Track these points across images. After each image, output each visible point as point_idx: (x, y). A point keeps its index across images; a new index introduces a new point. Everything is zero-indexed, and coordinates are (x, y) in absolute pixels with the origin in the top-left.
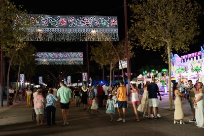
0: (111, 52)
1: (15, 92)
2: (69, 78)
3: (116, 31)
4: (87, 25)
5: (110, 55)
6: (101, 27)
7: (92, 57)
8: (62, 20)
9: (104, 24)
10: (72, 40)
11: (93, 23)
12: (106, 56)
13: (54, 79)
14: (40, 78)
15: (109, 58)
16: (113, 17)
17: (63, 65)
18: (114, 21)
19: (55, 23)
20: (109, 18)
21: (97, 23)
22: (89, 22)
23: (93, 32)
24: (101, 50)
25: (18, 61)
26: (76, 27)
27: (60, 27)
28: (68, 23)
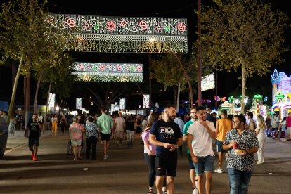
0: (179, 67)
1: (43, 119)
2: (123, 101)
3: (185, 39)
4: (145, 30)
5: (177, 72)
6: (164, 33)
7: (151, 74)
8: (111, 23)
9: (167, 29)
10: (122, 51)
11: (152, 28)
12: (171, 73)
13: (98, 103)
14: (79, 101)
15: (175, 76)
16: (181, 20)
17: (112, 82)
18: (182, 25)
19: (101, 27)
20: (176, 20)
21: (158, 28)
22: (146, 26)
23: (152, 40)
24: (165, 64)
25: (48, 77)
26: (129, 33)
27: (106, 33)
28: (118, 28)
